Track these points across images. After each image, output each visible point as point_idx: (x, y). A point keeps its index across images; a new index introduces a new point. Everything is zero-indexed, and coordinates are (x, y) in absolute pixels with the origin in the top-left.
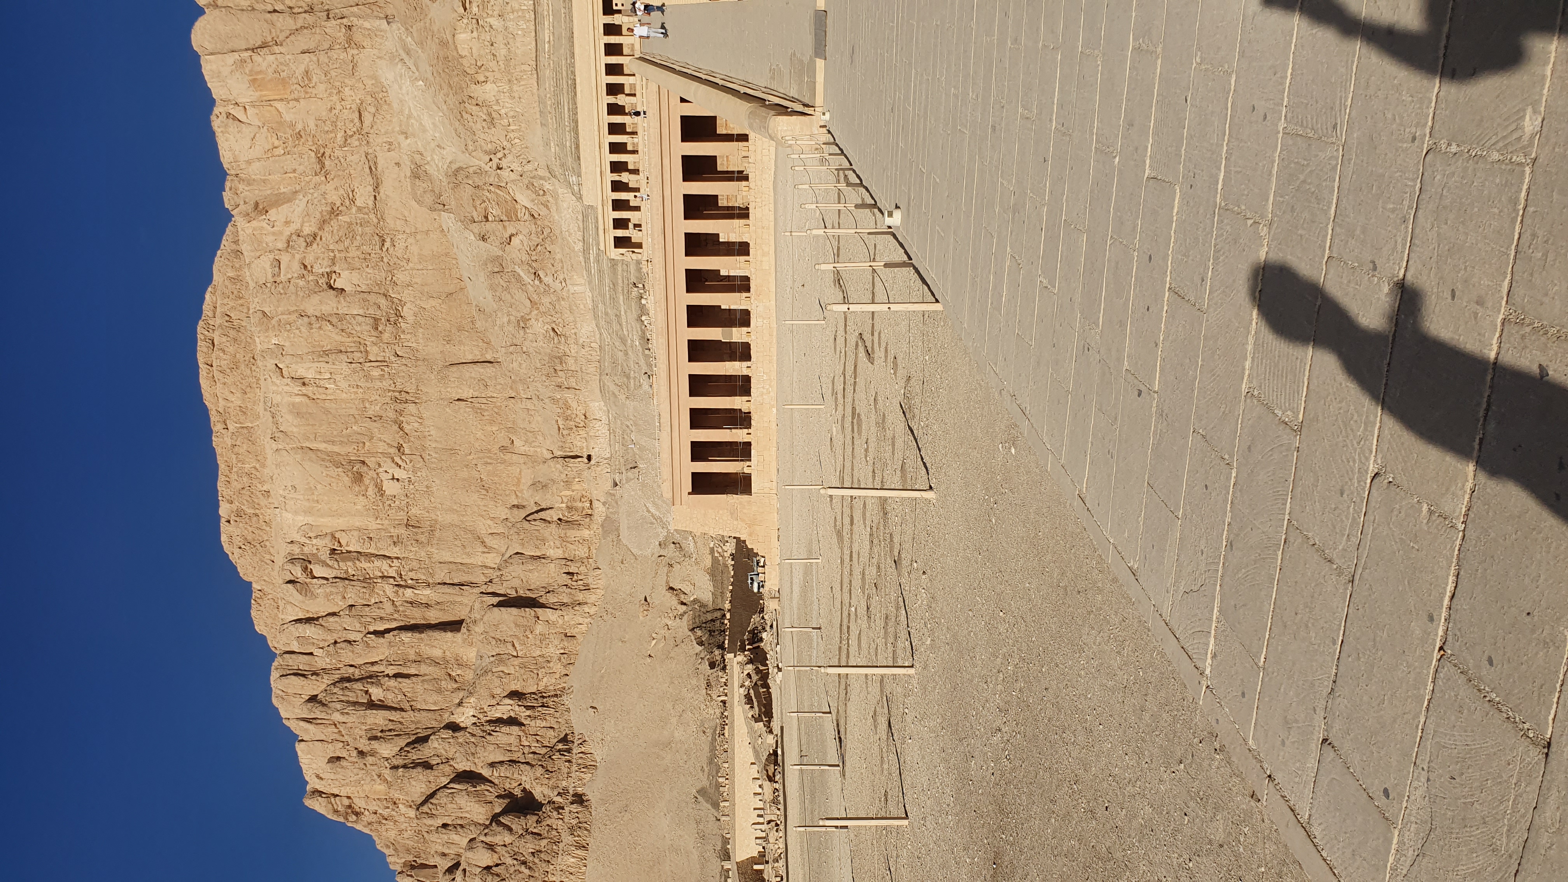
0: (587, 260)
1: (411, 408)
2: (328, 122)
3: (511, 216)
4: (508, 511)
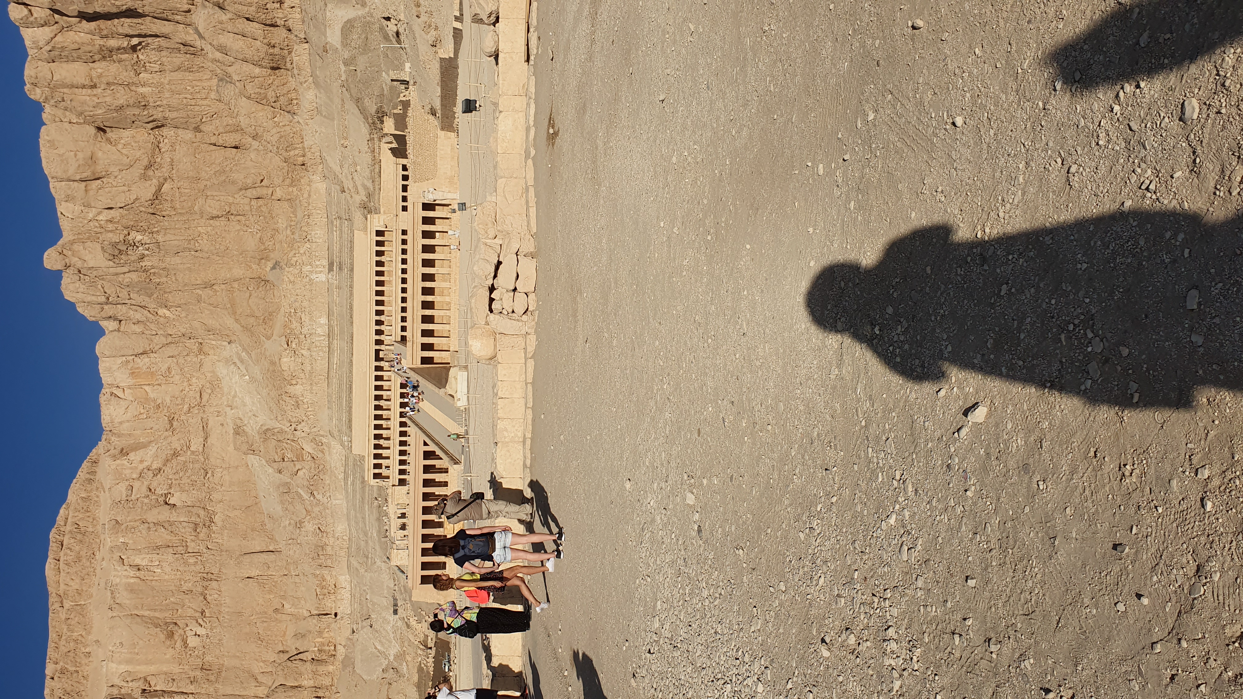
0: (346, 484)
1: (214, 584)
2: (179, 399)
3: (300, 458)
4: (276, 655)
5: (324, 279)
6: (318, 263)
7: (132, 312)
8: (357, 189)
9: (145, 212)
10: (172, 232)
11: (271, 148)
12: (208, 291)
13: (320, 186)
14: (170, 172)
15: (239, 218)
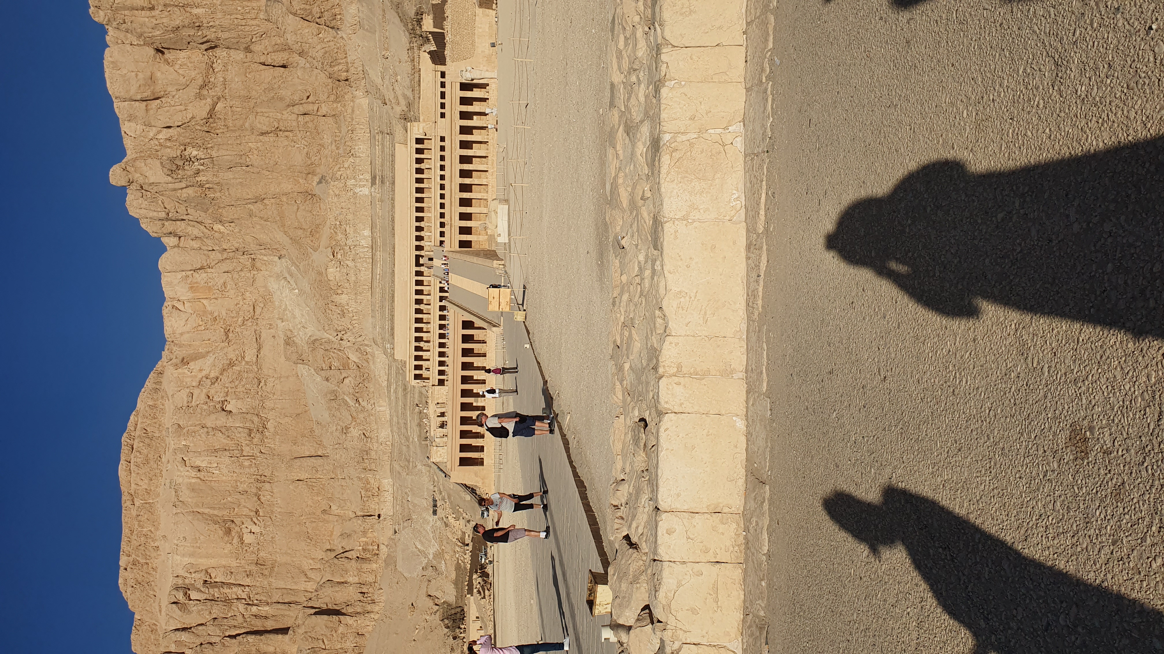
2: (234, 312)
3: (346, 366)
4: (323, 553)
5: (367, 193)
6: (361, 177)
7: (190, 228)
8: (397, 99)
9: (200, 130)
10: (225, 147)
11: (316, 64)
12: (259, 205)
13: (363, 102)
14: (223, 91)
15: (287, 133)
